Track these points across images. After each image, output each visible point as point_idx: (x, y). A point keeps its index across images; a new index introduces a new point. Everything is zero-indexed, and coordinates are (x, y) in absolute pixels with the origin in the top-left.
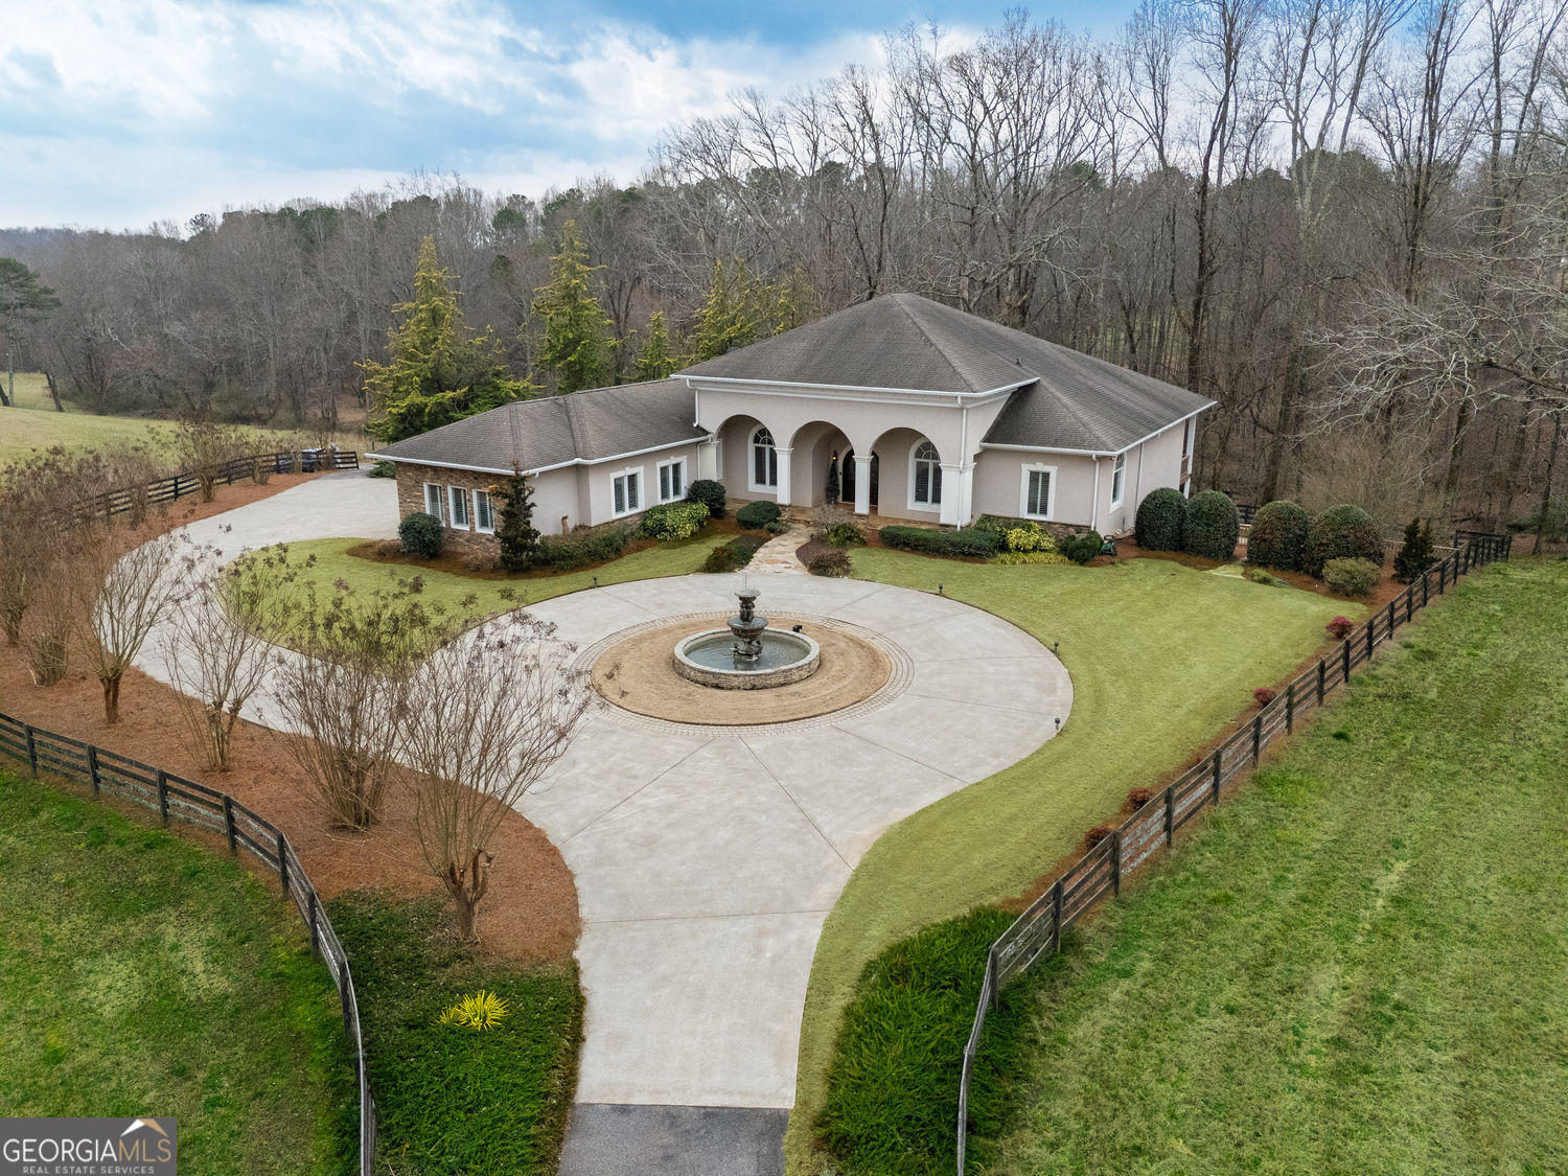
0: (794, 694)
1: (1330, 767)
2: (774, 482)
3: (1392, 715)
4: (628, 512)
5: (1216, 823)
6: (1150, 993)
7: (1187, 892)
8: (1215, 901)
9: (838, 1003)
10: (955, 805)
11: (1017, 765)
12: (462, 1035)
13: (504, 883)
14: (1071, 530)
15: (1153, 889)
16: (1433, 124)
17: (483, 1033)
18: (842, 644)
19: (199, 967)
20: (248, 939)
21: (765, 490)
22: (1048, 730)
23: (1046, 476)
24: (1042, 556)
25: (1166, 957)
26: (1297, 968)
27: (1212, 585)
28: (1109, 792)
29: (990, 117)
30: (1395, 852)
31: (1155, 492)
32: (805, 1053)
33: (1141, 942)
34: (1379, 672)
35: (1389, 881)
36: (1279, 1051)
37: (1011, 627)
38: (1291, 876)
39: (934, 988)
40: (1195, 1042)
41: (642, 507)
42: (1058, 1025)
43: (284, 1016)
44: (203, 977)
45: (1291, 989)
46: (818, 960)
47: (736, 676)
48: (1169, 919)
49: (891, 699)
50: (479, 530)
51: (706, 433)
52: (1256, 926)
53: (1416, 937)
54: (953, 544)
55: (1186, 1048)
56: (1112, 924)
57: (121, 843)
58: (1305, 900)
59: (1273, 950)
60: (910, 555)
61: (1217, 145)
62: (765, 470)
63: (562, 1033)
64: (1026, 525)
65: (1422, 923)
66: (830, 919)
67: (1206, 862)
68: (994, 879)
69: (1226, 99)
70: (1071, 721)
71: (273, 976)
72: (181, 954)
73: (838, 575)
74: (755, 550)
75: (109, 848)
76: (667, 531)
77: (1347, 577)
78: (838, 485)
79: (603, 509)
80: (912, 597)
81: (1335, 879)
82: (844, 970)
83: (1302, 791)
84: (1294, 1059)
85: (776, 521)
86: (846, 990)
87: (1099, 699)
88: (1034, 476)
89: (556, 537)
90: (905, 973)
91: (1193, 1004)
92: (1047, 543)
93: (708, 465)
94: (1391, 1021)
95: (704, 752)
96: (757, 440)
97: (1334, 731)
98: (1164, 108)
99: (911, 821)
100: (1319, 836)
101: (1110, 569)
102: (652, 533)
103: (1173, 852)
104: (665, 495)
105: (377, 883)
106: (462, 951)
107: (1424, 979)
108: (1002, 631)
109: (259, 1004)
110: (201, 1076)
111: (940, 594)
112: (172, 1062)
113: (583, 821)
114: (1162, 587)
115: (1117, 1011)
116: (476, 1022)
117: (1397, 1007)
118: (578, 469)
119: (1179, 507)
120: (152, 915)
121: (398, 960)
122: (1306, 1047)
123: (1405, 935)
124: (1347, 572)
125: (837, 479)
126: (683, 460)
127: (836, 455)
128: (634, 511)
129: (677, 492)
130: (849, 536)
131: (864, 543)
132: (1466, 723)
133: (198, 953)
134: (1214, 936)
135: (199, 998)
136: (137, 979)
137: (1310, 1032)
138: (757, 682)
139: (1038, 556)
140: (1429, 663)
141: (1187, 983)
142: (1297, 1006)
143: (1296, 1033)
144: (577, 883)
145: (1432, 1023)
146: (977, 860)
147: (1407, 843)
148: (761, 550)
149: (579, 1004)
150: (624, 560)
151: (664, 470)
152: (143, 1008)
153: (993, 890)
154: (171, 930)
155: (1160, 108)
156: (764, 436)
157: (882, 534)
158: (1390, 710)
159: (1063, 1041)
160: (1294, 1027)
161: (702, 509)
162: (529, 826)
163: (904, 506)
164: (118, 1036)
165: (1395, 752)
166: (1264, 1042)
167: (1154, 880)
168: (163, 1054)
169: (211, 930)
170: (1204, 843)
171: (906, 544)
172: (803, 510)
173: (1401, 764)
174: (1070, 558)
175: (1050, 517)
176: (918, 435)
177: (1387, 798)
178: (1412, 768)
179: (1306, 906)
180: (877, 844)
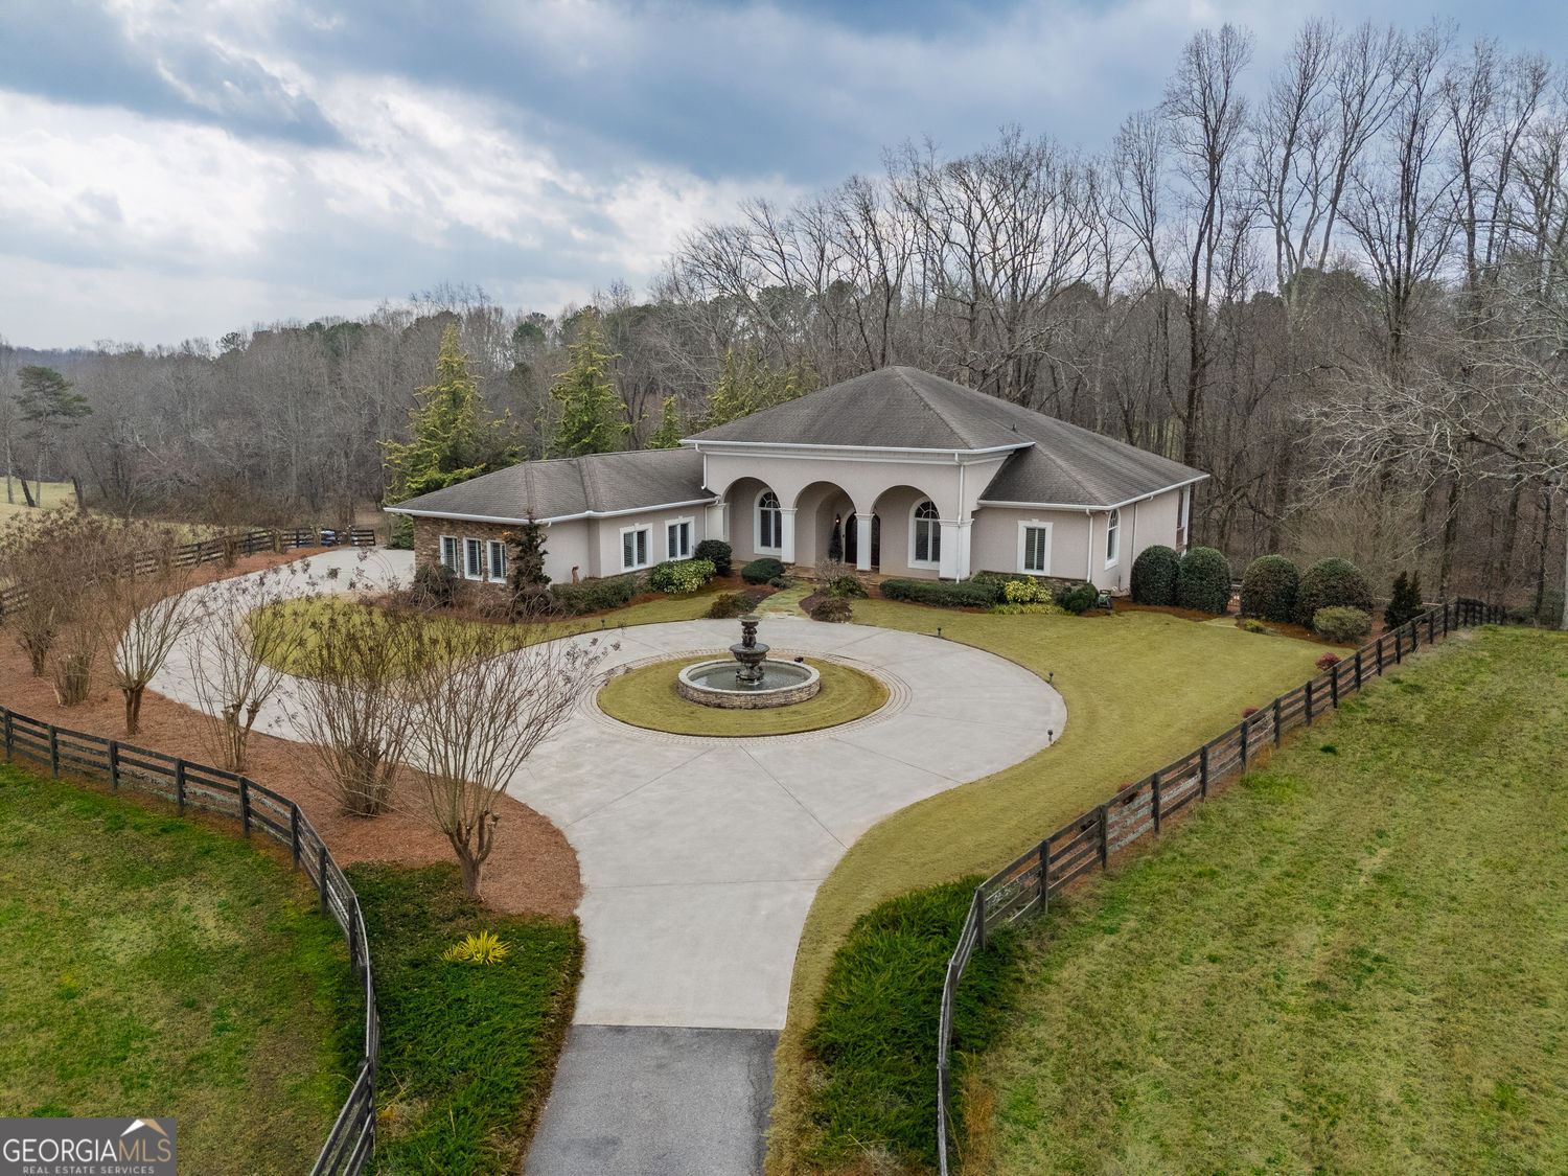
0: (794, 712)
1: (1318, 774)
2: (778, 544)
3: (1380, 735)
4: (636, 567)
5: (1203, 816)
6: (1134, 945)
7: (1174, 869)
8: (1200, 875)
9: (829, 950)
10: (947, 799)
11: (1011, 769)
12: (465, 967)
13: (508, 857)
14: (1068, 584)
15: (1141, 866)
16: (1412, 227)
17: (484, 966)
18: (843, 674)
19: (211, 924)
20: (258, 902)
21: (769, 552)
22: (1043, 741)
23: (1042, 532)
24: (1040, 607)
25: (1151, 918)
26: (1279, 927)
27: (1206, 632)
28: (1099, 790)
29: (988, 221)
30: (1380, 841)
31: (1149, 549)
32: (797, 986)
33: (1127, 907)
34: (1368, 701)
35: (1373, 863)
36: (1260, 992)
37: (1008, 663)
38: (1276, 858)
39: (922, 934)
40: (1178, 984)
41: (650, 563)
42: (1044, 969)
43: (291, 960)
44: (215, 931)
45: (1273, 944)
46: (812, 916)
47: (738, 695)
48: (1155, 889)
49: (889, 717)
50: (492, 580)
51: (714, 495)
52: (1240, 895)
53: (1398, 906)
54: (951, 594)
55: (1168, 987)
56: (1099, 892)
57: (137, 828)
58: (1288, 875)
59: (1256, 915)
60: (910, 606)
61: (1204, 246)
62: (770, 532)
63: (561, 969)
64: (1024, 579)
65: (1405, 894)
66: (825, 885)
67: (1193, 846)
68: (983, 857)
69: (1211, 201)
70: (1064, 736)
71: (282, 930)
72: (193, 914)
73: (839, 620)
74: (760, 600)
75: (127, 832)
76: (673, 584)
77: (1337, 623)
78: (841, 545)
79: (611, 562)
80: (912, 639)
81: (1319, 860)
82: (836, 924)
83: (1289, 791)
84: (1273, 998)
85: (780, 577)
86: (837, 939)
87: (1092, 718)
88: (1030, 531)
89: (566, 585)
90: (895, 923)
91: (1176, 954)
92: (1044, 595)
93: (715, 526)
94: (1371, 971)
95: (706, 758)
96: (762, 504)
97: (1321, 745)
98: (1153, 214)
99: (905, 812)
100: (1304, 826)
101: (1105, 619)
102: (660, 587)
103: (1161, 837)
104: (672, 553)
105: (385, 857)
106: (465, 907)
107: (1404, 939)
108: (1000, 666)
109: (267, 952)
110: (209, 1007)
111: (939, 636)
112: (182, 996)
113: (587, 810)
114: (1156, 633)
115: (1103, 960)
116: (479, 958)
117: (1377, 959)
118: (590, 524)
119: (1173, 562)
120: (165, 885)
121: (404, 916)
122: (1286, 989)
123: (1387, 905)
124: (1337, 618)
125: (840, 540)
126: (691, 520)
127: (839, 518)
128: (642, 567)
129: (684, 551)
130: (851, 589)
131: (865, 596)
132: (1453, 741)
133: (210, 913)
134: (1199, 903)
135: (209, 948)
136: (150, 933)
137: (1290, 978)
138: (759, 702)
139: (1035, 607)
140: (1417, 695)
141: (1171, 938)
142: (1278, 957)
143: (1277, 978)
144: (578, 857)
145: (1412, 973)
146: (968, 841)
147: (1391, 833)
148: (765, 601)
149: (578, 950)
150: (632, 608)
151: (672, 529)
152: (155, 955)
153: (983, 865)
154: (184, 896)
155: (1148, 214)
156: (770, 499)
157: (883, 586)
158: (1377, 731)
159: (1049, 981)
160: (1274, 974)
161: (709, 566)
162: (534, 814)
163: (904, 563)
164: (130, 978)
165: (1381, 764)
166: (1245, 984)
167: (1143, 858)
168: (174, 991)
169: (223, 895)
170: (1191, 831)
171: (906, 596)
172: (807, 570)
173: (1388, 771)
174: (1067, 609)
175: (1046, 572)
176: (919, 494)
177: (1373, 798)
178: (1398, 775)
179: (1290, 880)
180: (873, 829)
